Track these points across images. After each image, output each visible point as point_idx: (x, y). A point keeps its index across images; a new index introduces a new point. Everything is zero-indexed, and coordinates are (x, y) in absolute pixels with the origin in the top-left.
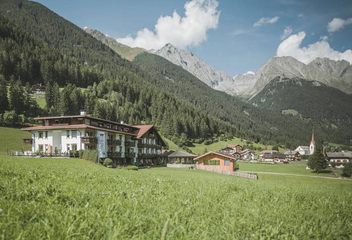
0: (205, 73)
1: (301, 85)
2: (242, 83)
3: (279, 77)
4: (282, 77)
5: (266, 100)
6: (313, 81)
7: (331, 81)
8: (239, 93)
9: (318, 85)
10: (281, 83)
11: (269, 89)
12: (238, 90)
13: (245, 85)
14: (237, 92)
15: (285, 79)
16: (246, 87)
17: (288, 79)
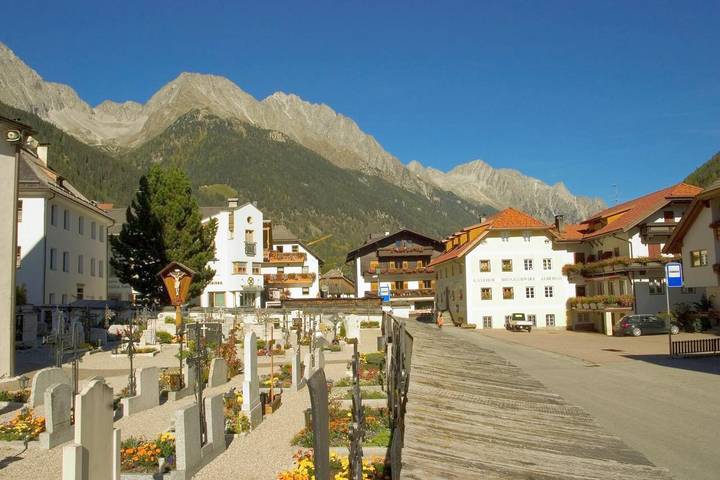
0: (14, 81)
1: (245, 135)
2: (115, 121)
3: (198, 111)
4: (203, 112)
5: (165, 160)
6: (270, 131)
7: (305, 139)
8: (102, 142)
9: (280, 140)
10: (201, 124)
11: (173, 135)
12: (101, 134)
13: (119, 126)
14: (99, 139)
15: (211, 117)
16: (123, 131)
17: (217, 117)
